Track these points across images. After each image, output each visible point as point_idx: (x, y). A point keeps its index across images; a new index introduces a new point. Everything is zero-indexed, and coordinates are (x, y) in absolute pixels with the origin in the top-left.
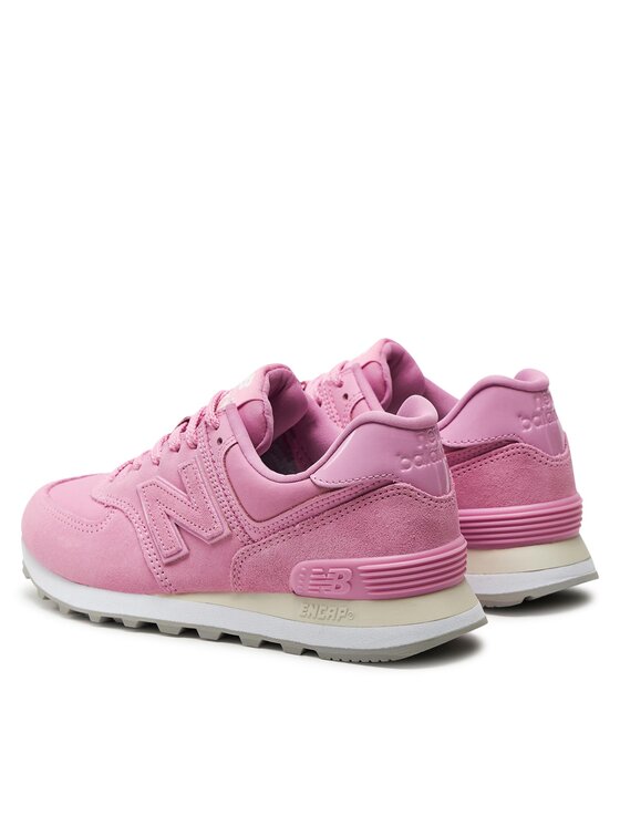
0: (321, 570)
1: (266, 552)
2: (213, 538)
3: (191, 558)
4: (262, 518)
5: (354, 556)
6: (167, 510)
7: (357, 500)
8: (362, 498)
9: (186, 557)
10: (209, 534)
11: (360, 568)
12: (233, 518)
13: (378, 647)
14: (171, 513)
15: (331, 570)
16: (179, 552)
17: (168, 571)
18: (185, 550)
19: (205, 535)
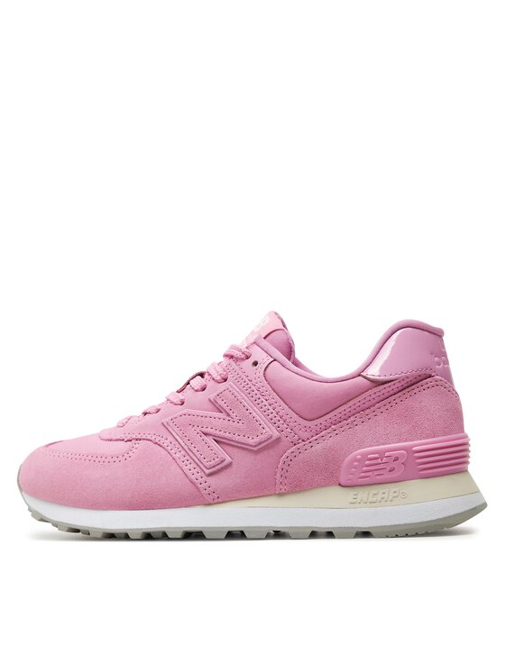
0: (377, 455)
1: (318, 447)
2: (260, 444)
3: (234, 465)
4: (315, 416)
5: (406, 440)
6: (203, 430)
7: (404, 392)
8: (408, 390)
9: (230, 465)
10: (257, 440)
11: (415, 449)
12: (282, 422)
13: (433, 518)
14: (209, 430)
15: (387, 454)
16: (222, 462)
17: (211, 480)
18: (228, 459)
19: (250, 441)
